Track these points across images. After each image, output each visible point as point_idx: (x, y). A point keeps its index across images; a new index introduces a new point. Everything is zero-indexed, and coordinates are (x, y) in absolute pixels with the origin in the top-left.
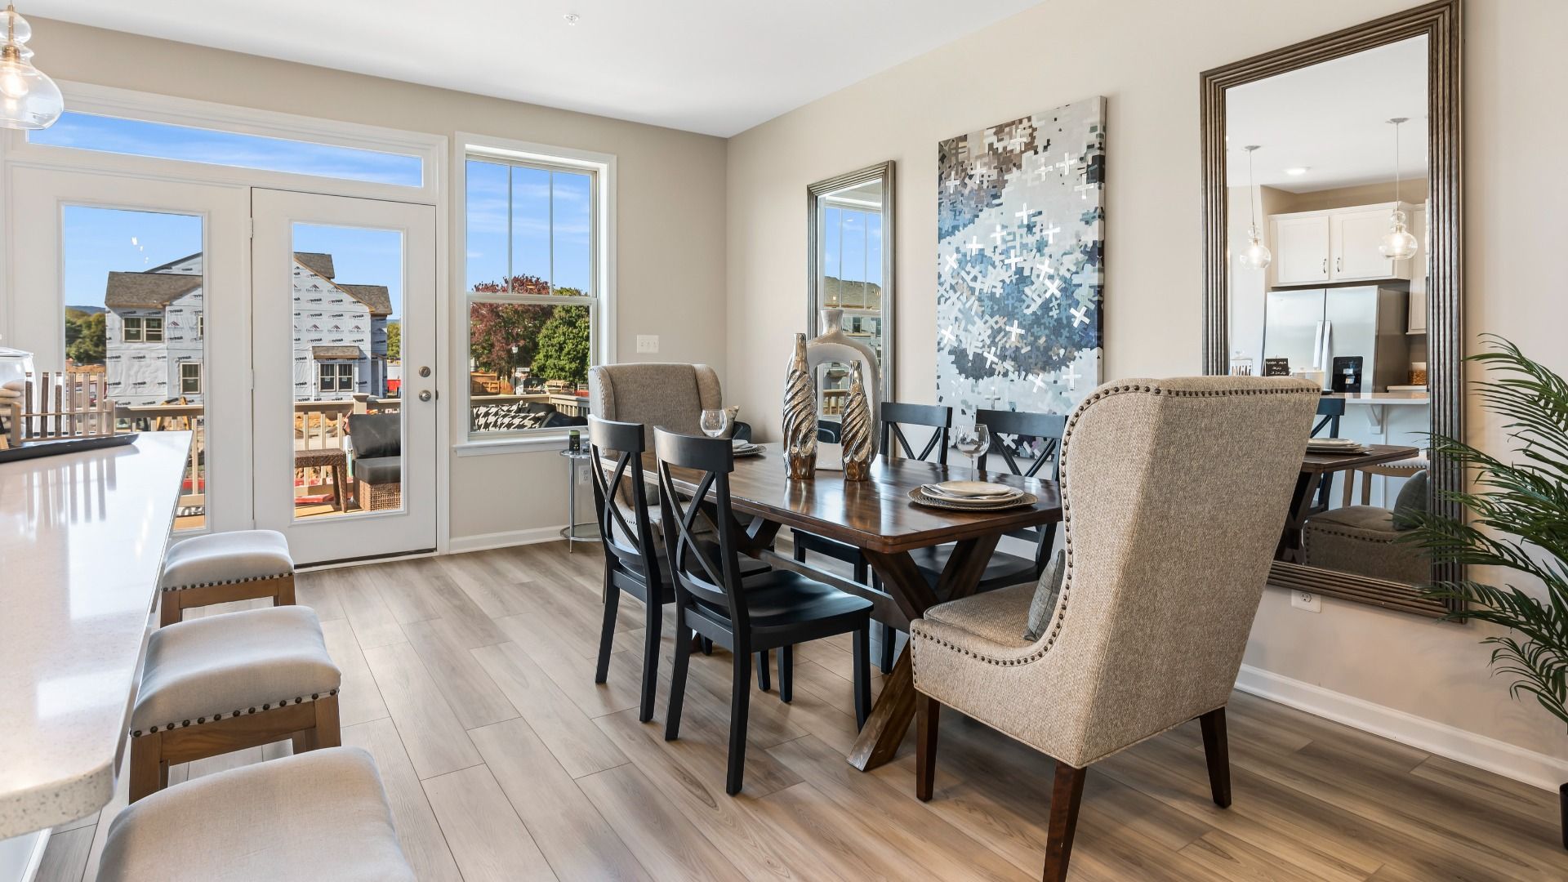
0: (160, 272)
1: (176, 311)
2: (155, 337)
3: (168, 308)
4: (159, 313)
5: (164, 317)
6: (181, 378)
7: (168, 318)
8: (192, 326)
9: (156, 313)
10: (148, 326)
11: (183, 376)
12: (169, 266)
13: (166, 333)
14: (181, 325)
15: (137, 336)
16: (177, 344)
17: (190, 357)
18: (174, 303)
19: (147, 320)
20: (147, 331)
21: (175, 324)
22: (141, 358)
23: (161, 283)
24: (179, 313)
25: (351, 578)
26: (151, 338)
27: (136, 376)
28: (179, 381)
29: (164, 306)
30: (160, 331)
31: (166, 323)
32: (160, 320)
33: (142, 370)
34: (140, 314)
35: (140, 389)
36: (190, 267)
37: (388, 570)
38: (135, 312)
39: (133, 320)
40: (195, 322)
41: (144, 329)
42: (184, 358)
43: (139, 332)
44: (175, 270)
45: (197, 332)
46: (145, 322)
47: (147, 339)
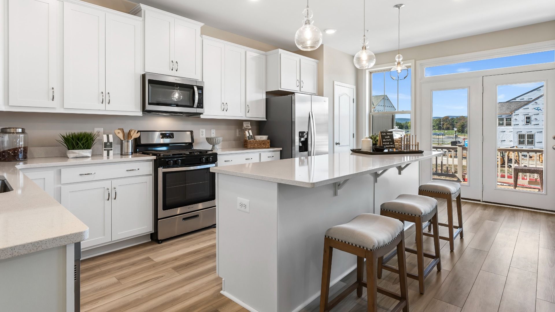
0: (511, 101)
1: (516, 115)
2: (509, 124)
3: (513, 114)
4: (511, 116)
5: (512, 117)
6: (518, 139)
7: (514, 117)
8: (522, 120)
9: (509, 116)
10: (506, 120)
11: (519, 139)
12: (515, 99)
13: (513, 123)
14: (518, 120)
15: (502, 124)
16: (516, 127)
17: (521, 132)
18: (516, 112)
19: (506, 118)
20: (506, 122)
21: (516, 119)
22: (504, 132)
23: (511, 105)
24: (517, 116)
25: (515, 213)
26: (507, 125)
27: (502, 138)
28: (517, 140)
29: (512, 113)
30: (511, 122)
31: (512, 119)
32: (511, 118)
33: (504, 136)
34: (503, 116)
35: (503, 143)
36: (523, 98)
37: (533, 214)
38: (502, 116)
39: (501, 119)
40: (524, 118)
41: (505, 122)
42: (519, 132)
43: (503, 123)
44: (517, 100)
45: (525, 122)
46: (505, 119)
47: (506, 125)
